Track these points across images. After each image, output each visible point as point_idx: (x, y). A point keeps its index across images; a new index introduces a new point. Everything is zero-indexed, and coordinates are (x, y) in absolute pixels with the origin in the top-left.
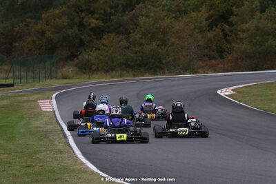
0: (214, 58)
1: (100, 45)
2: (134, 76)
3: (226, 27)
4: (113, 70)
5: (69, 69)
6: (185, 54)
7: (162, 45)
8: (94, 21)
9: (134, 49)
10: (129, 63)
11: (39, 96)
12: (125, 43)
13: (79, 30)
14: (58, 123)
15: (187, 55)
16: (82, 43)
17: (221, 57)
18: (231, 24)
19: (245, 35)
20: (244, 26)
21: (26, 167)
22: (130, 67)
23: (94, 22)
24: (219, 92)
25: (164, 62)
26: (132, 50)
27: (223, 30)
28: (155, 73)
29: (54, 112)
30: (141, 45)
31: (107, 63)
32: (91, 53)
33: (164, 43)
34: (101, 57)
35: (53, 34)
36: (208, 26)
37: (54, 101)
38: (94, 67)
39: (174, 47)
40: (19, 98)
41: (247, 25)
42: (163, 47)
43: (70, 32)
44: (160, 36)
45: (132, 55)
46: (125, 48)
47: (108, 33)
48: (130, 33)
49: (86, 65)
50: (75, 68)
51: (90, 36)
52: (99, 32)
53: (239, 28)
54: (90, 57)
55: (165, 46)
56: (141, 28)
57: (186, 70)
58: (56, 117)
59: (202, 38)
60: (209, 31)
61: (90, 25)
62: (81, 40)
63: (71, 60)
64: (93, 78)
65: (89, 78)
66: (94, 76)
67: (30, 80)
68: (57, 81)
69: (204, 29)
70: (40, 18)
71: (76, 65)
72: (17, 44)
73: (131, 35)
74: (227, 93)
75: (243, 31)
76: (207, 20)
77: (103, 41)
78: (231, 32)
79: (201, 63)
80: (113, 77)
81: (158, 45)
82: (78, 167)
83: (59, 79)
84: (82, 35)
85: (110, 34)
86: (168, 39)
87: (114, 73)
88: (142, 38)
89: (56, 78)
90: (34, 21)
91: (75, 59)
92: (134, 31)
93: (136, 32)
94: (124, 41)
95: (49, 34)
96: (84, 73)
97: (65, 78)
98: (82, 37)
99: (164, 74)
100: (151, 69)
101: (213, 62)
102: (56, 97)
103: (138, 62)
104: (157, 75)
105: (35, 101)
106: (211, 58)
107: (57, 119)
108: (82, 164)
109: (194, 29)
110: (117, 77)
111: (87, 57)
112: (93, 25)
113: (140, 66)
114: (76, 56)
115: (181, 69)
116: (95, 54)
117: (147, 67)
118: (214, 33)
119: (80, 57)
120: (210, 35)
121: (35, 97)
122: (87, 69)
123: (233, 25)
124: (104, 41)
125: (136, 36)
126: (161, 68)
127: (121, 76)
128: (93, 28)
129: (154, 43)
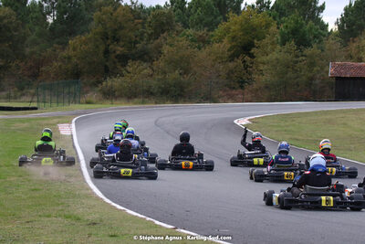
0: (234, 88)
1: (124, 72)
2: (156, 103)
3: (247, 58)
4: (135, 97)
5: (92, 96)
6: (206, 83)
8: (119, 48)
9: (157, 77)
10: (151, 90)
11: (60, 120)
12: (148, 71)
15: (208, 85)
16: (107, 70)
17: (242, 87)
18: (252, 56)
19: (266, 66)
20: (265, 59)
21: (33, 190)
22: (152, 94)
23: (120, 50)
24: (235, 121)
25: (186, 90)
26: (155, 77)
27: (244, 62)
28: (176, 102)
29: (72, 135)
30: (165, 73)
31: (130, 89)
32: (115, 79)
34: (125, 84)
36: (230, 57)
37: (73, 125)
38: (117, 94)
40: (40, 121)
41: (268, 58)
42: (185, 76)
45: (155, 83)
46: (149, 76)
47: (133, 60)
48: (153, 61)
49: (109, 91)
50: (99, 94)
51: (114, 63)
52: (124, 59)
53: (259, 60)
54: (113, 83)
55: (188, 75)
56: (165, 56)
59: (223, 68)
60: (230, 61)
61: (114, 52)
62: (106, 66)
63: (96, 86)
65: (112, 104)
66: (118, 102)
67: (55, 105)
68: (77, 106)
69: (226, 60)
70: (67, 44)
71: (100, 91)
72: (43, 69)
73: (155, 63)
74: (244, 123)
75: (264, 63)
76: (229, 50)
77: (128, 68)
78: (252, 63)
79: (221, 93)
80: (135, 104)
81: (181, 74)
82: (83, 192)
83: (83, 103)
84: (107, 61)
85: (135, 62)
86: (191, 68)
87: (136, 100)
89: (80, 103)
90: (61, 46)
91: (100, 85)
92: (157, 59)
93: (159, 60)
94: (148, 68)
95: (75, 60)
97: (88, 103)
98: (107, 64)
99: (185, 102)
100: (172, 97)
101: (234, 92)
102: (76, 122)
103: (160, 90)
105: (55, 124)
106: (231, 88)
107: (73, 143)
108: (89, 189)
109: (216, 60)
111: (110, 83)
112: (118, 52)
114: (101, 82)
116: (119, 80)
117: (168, 95)
118: (236, 63)
119: (104, 83)
120: (231, 65)
121: (55, 120)
122: (110, 95)
123: (254, 57)
125: (160, 63)
127: (143, 103)
128: (118, 55)
129: (177, 72)
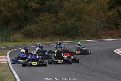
0: (112, 29)
1: (38, 20)
3: (120, 8)
4: (46, 36)
5: (18, 36)
6: (93, 26)
7: (79, 20)
9: (60, 23)
10: (57, 32)
12: (54, 19)
13: (25, 10)
14: (11, 71)
15: (95, 27)
16: (26, 19)
17: (117, 28)
22: (57, 34)
24: (115, 51)
25: (80, 31)
26: (59, 23)
27: (118, 11)
29: (8, 63)
30: (65, 20)
31: (43, 32)
32: (32, 25)
33: (80, 19)
34: (39, 28)
35: (7, 13)
36: (109, 8)
37: (8, 56)
38: (34, 35)
39: (86, 22)
42: (79, 22)
43: (18, 12)
44: (77, 15)
45: (59, 27)
46: (55, 22)
47: (43, 12)
48: (58, 12)
49: (29, 33)
50: (22, 35)
52: (37, 12)
54: (32, 28)
55: (81, 21)
56: (65, 9)
57: (94, 37)
58: (9, 67)
59: (105, 16)
60: (109, 11)
62: (26, 17)
63: (20, 30)
64: (34, 42)
65: (31, 42)
66: (35, 40)
68: (10, 43)
69: (106, 10)
71: (23, 33)
73: (59, 13)
76: (108, 4)
79: (103, 32)
80: (46, 41)
81: (76, 21)
83: (12, 42)
85: (45, 13)
86: (83, 17)
87: (47, 38)
88: (65, 16)
91: (22, 29)
92: (60, 11)
93: (62, 12)
94: (54, 17)
96: (28, 38)
97: (15, 41)
98: (27, 15)
100: (71, 36)
101: (112, 31)
102: (9, 54)
103: (63, 32)
104: (75, 40)
106: (110, 29)
107: (10, 68)
109: (99, 10)
110: (49, 41)
111: (29, 28)
112: (34, 7)
113: (64, 34)
114: (23, 27)
115: (91, 36)
116: (35, 26)
117: (68, 35)
118: (112, 12)
119: (25, 28)
120: (110, 14)
122: (30, 35)
124: (41, 17)
125: (61, 14)
126: (78, 35)
127: (52, 40)
128: (34, 9)
129: (73, 19)
